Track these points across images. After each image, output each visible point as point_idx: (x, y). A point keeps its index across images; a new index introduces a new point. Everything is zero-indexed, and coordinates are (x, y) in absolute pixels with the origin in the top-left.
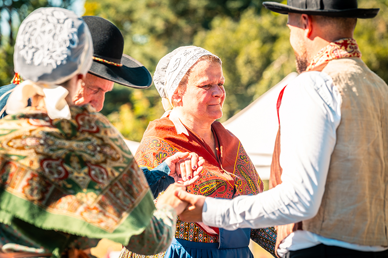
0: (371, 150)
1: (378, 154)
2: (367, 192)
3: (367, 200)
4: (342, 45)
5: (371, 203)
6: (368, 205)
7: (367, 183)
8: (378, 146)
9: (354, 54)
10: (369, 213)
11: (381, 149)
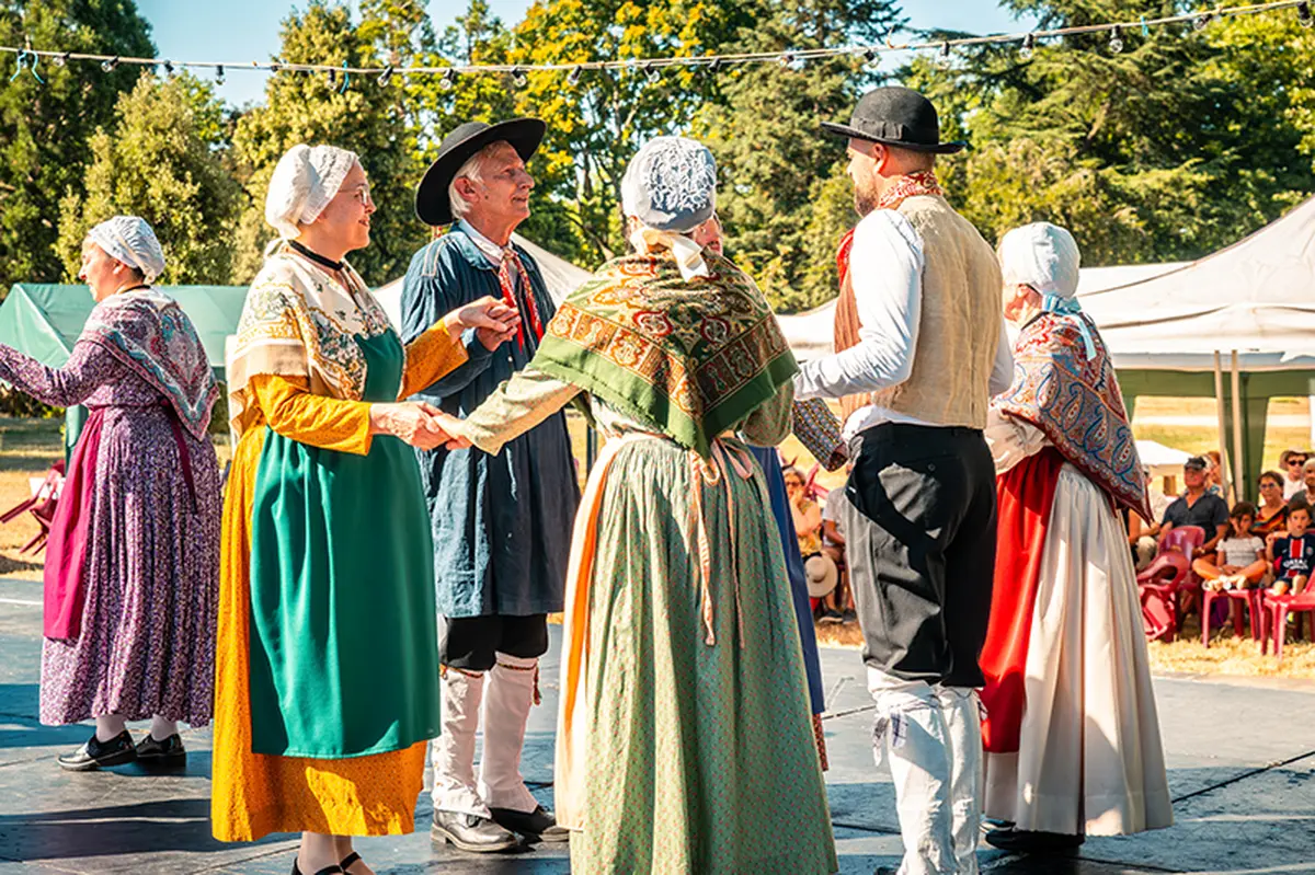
0: (957, 308)
1: (964, 312)
2: (952, 358)
3: (952, 369)
4: (917, 179)
5: (957, 374)
6: (953, 375)
7: (952, 348)
8: (964, 302)
9: (932, 190)
10: (952, 385)
11: (968, 306)
